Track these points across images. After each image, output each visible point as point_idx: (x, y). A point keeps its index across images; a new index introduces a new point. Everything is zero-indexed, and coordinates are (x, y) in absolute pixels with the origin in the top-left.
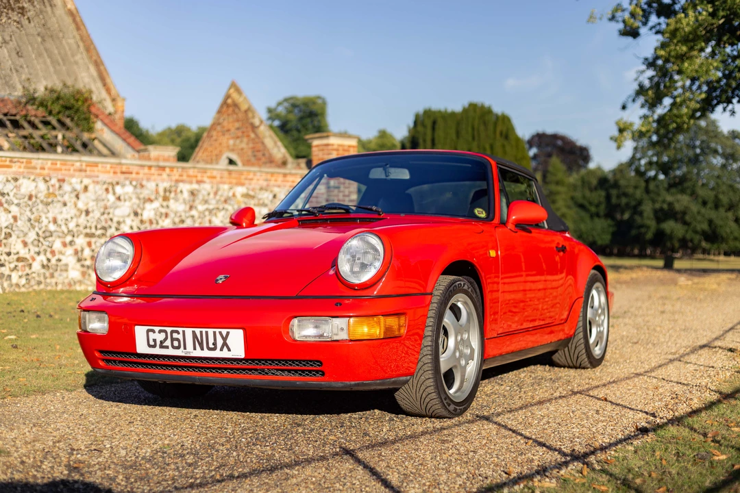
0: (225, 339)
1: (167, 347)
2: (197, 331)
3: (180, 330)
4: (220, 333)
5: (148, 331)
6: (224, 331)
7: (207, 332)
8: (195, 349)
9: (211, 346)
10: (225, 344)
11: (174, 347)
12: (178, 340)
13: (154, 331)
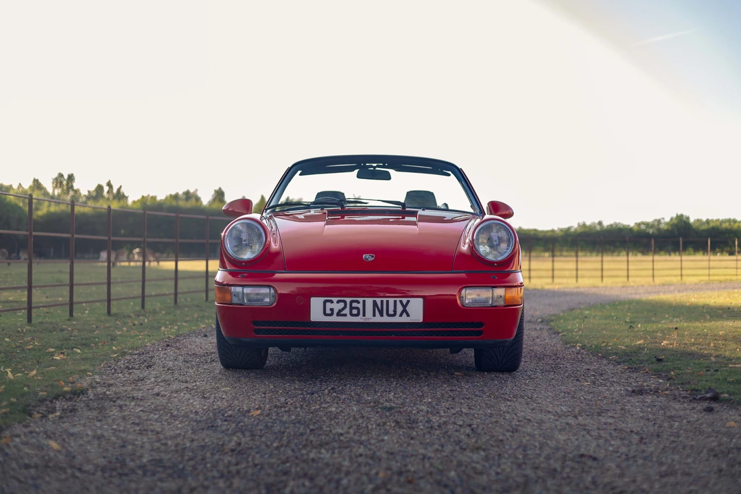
0: (405, 307)
1: (345, 315)
2: (378, 300)
3: (361, 300)
4: (401, 302)
5: (325, 302)
6: (405, 300)
7: (387, 302)
8: (374, 315)
9: (391, 312)
10: (404, 311)
11: (352, 315)
12: (358, 309)
13: (332, 302)
